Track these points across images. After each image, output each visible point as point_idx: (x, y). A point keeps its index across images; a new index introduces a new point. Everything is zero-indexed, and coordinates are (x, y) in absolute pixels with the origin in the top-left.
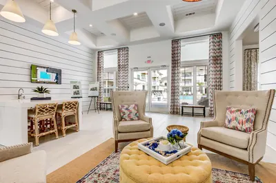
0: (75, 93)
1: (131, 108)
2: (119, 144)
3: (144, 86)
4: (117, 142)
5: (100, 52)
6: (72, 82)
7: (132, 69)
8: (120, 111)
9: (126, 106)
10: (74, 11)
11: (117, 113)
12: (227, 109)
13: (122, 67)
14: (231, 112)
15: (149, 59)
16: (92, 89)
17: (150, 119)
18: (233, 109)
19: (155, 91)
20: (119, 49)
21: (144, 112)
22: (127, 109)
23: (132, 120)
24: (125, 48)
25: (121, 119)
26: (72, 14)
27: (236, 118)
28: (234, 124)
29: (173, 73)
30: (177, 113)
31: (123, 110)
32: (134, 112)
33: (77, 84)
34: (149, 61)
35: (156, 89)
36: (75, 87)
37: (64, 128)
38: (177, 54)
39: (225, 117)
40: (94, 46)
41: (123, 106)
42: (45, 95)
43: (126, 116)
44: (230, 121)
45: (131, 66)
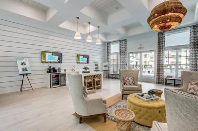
0: (96, 68)
1: (130, 78)
2: (124, 96)
3: (137, 62)
4: (123, 95)
5: (109, 43)
6: (94, 62)
7: (129, 53)
8: (124, 80)
9: (127, 78)
10: (99, 27)
11: (122, 81)
12: (190, 82)
13: (123, 52)
14: (191, 84)
15: (141, 46)
16: (105, 66)
17: (141, 85)
18: (193, 83)
19: (146, 65)
20: (120, 41)
21: (137, 81)
22: (128, 79)
23: (130, 85)
24: (124, 40)
25: (125, 84)
26: (97, 28)
27: (194, 88)
28: (192, 91)
29: (159, 56)
30: (162, 83)
31: (126, 79)
32: (131, 80)
33: (97, 63)
34: (141, 48)
35: (147, 64)
36: (96, 65)
37: (96, 86)
38: (162, 42)
39: (188, 87)
40: (105, 40)
41: (125, 78)
42: (87, 71)
43: (127, 83)
44: (190, 90)
45: (128, 51)
